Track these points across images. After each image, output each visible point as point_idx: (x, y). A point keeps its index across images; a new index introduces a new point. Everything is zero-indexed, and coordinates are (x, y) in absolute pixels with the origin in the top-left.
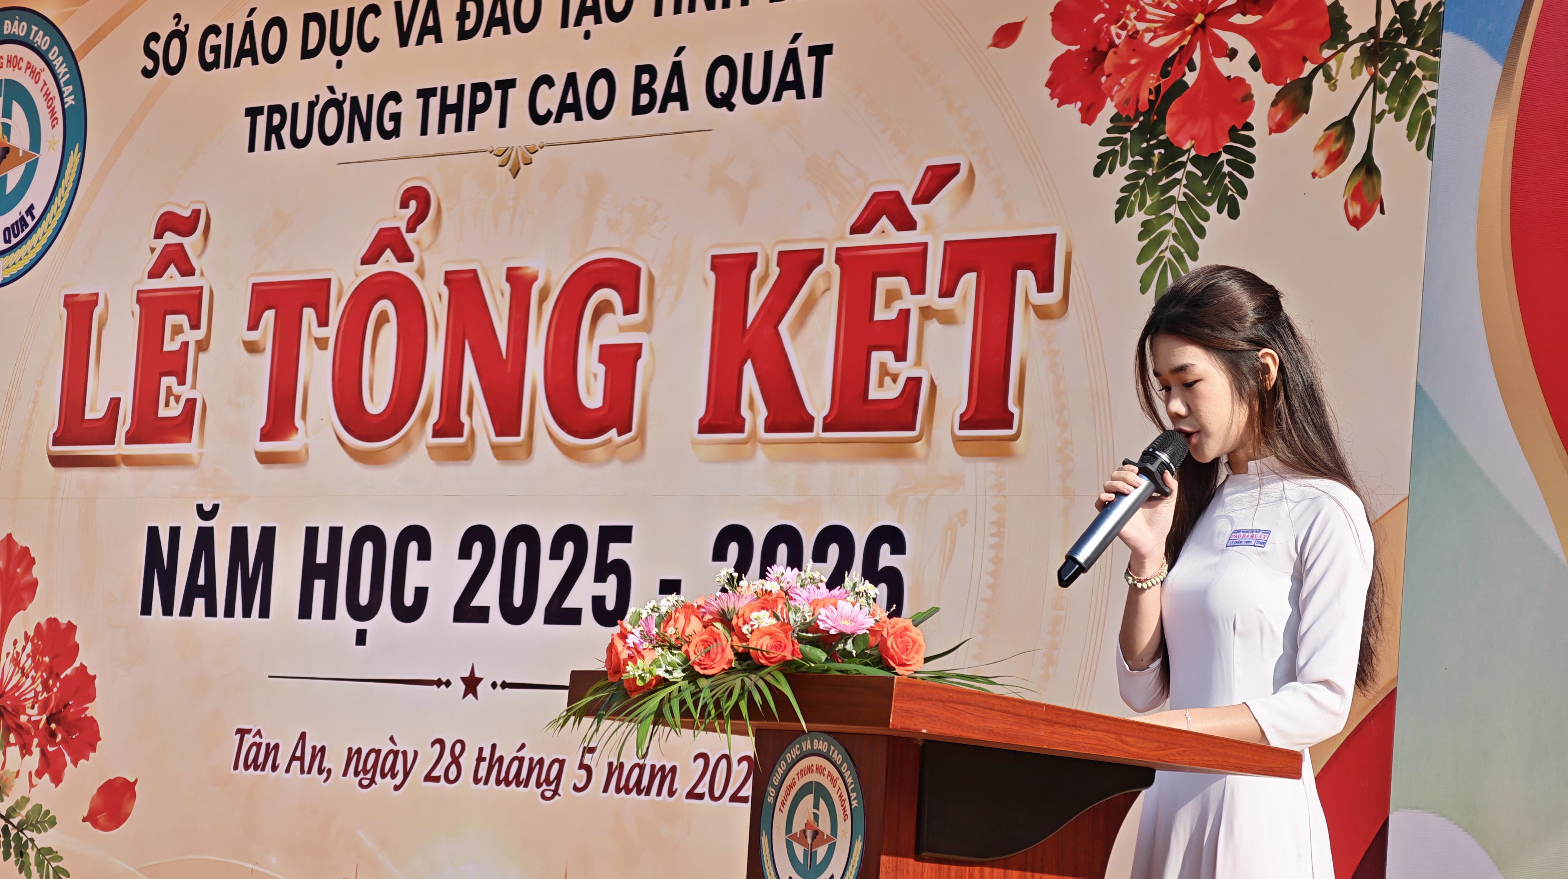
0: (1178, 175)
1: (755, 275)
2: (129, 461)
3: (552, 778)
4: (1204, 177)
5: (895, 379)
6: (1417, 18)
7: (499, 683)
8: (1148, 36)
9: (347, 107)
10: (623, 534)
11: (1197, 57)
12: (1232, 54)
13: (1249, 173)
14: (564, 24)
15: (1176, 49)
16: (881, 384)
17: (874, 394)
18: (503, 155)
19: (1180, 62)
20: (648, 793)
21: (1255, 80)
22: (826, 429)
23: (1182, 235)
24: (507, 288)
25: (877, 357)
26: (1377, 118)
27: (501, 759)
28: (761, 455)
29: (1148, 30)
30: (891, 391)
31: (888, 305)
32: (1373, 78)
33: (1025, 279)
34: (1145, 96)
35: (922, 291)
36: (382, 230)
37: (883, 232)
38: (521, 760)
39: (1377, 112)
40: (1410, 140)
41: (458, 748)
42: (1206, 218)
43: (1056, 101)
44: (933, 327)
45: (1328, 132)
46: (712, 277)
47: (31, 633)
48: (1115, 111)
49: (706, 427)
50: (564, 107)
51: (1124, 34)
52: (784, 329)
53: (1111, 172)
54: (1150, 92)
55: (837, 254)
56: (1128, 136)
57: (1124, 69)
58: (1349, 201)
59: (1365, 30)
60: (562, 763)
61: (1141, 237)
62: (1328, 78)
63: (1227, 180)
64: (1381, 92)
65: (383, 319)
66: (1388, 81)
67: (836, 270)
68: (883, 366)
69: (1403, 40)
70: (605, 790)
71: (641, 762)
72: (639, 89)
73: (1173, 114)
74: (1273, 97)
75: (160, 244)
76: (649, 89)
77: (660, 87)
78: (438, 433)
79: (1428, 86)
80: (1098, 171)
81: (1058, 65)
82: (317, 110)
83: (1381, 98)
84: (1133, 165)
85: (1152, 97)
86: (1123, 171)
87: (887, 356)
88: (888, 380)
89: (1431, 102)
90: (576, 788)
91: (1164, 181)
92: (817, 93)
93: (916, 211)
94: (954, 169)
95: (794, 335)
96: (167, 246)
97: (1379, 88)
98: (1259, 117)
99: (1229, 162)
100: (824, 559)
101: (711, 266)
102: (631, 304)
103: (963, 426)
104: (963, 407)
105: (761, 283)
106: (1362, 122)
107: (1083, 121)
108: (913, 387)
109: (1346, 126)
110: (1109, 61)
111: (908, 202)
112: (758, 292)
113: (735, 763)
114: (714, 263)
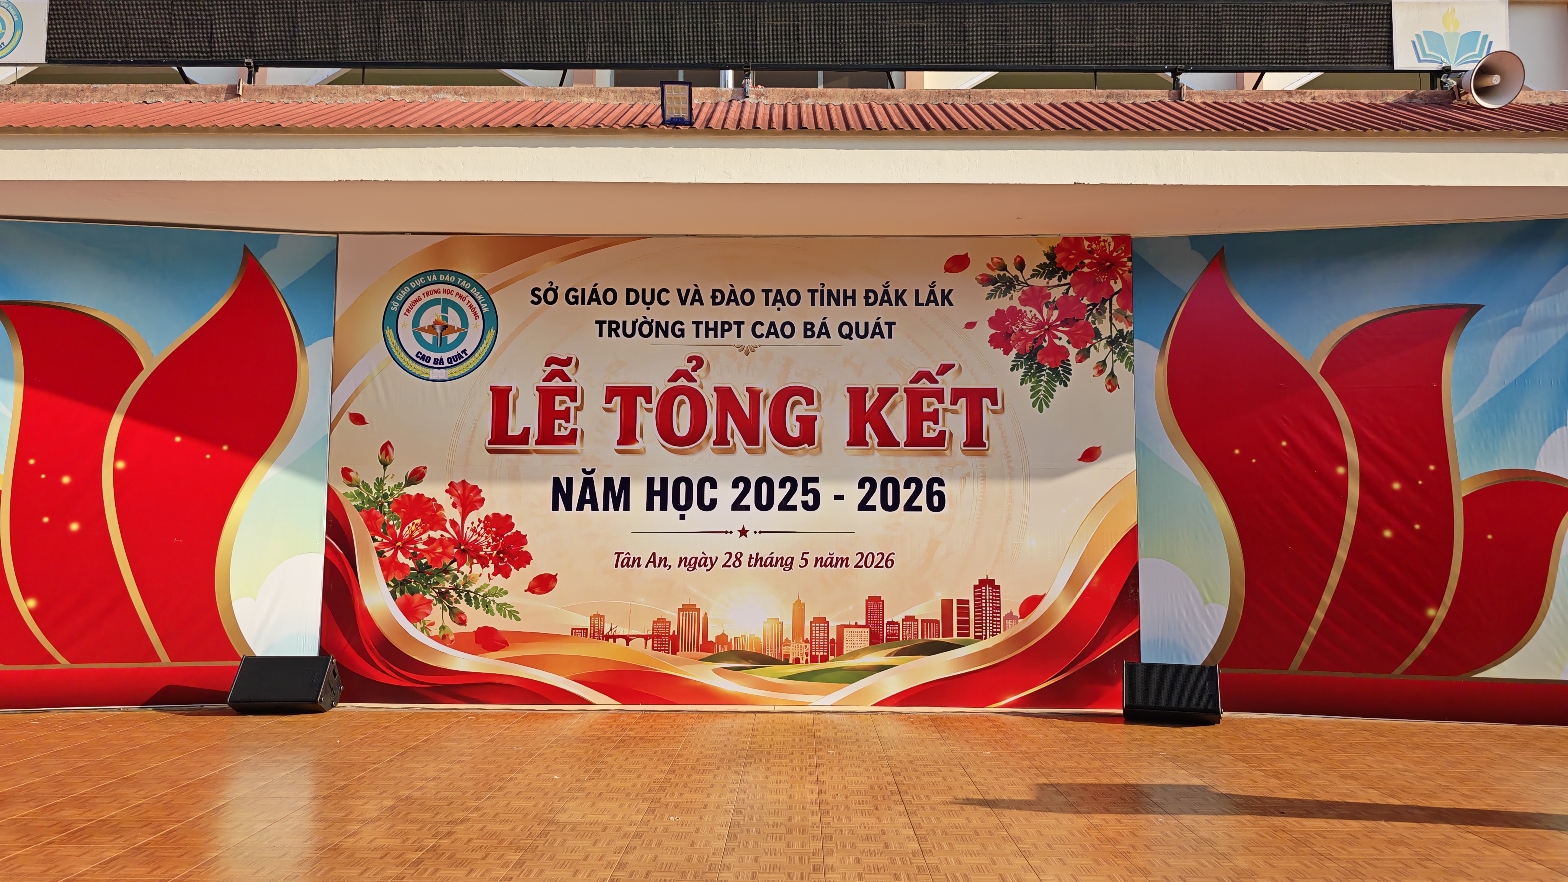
0: (1043, 373)
1: (868, 395)
2: (537, 451)
3: (788, 563)
4: (1054, 374)
5: (934, 430)
6: (1125, 334)
7: (758, 532)
8: (1027, 331)
9: (654, 325)
10: (815, 480)
11: (1047, 338)
12: (1060, 339)
13: (1070, 374)
14: (767, 304)
15: (1039, 335)
16: (928, 432)
17: (925, 435)
18: (741, 348)
19: (1040, 339)
20: (836, 566)
21: (1070, 347)
22: (905, 446)
23: (1047, 391)
24: (747, 394)
25: (925, 424)
26: (1114, 361)
27: (762, 558)
28: (877, 454)
29: (1027, 329)
30: (934, 435)
31: (929, 407)
32: (1112, 350)
33: (986, 402)
34: (1028, 348)
35: (943, 403)
36: (677, 371)
37: (924, 383)
38: (772, 558)
40: (1126, 368)
41: (739, 555)
42: (1056, 386)
43: (993, 347)
44: (949, 415)
45: (1097, 364)
46: (848, 395)
47: (483, 519)
48: (1017, 352)
49: (849, 444)
50: (769, 334)
51: (1018, 329)
52: (883, 412)
53: (1017, 370)
54: (1030, 347)
55: (904, 389)
56: (1023, 360)
57: (1019, 340)
58: (1107, 384)
59: (1107, 336)
60: (793, 558)
61: (1031, 391)
62: (1096, 348)
63: (1062, 376)
65: (682, 402)
66: (1117, 351)
67: (905, 395)
68: (929, 427)
69: (1121, 340)
70: (815, 566)
71: (831, 556)
72: (806, 330)
73: (1039, 355)
74: (1076, 352)
75: (549, 369)
76: (811, 330)
77: (816, 330)
78: (715, 443)
79: (1130, 354)
80: (1012, 370)
81: (991, 336)
82: (637, 325)
83: (1115, 356)
84: (1025, 369)
85: (1031, 349)
86: (1021, 371)
87: (931, 423)
88: (931, 431)
89: (1132, 358)
90: (800, 566)
91: (1038, 374)
92: (890, 336)
93: (938, 378)
94: (953, 366)
95: (888, 416)
96: (552, 370)
97: (1114, 353)
98: (1072, 358)
99: (1062, 370)
100: (909, 488)
101: (848, 391)
102: (810, 402)
103: (965, 446)
104: (965, 440)
105: (871, 397)
106: (1109, 362)
107: (1004, 354)
108: (942, 433)
109: (1104, 363)
110: (1013, 337)
111: (934, 374)
112: (870, 400)
113: (876, 556)
114: (849, 390)
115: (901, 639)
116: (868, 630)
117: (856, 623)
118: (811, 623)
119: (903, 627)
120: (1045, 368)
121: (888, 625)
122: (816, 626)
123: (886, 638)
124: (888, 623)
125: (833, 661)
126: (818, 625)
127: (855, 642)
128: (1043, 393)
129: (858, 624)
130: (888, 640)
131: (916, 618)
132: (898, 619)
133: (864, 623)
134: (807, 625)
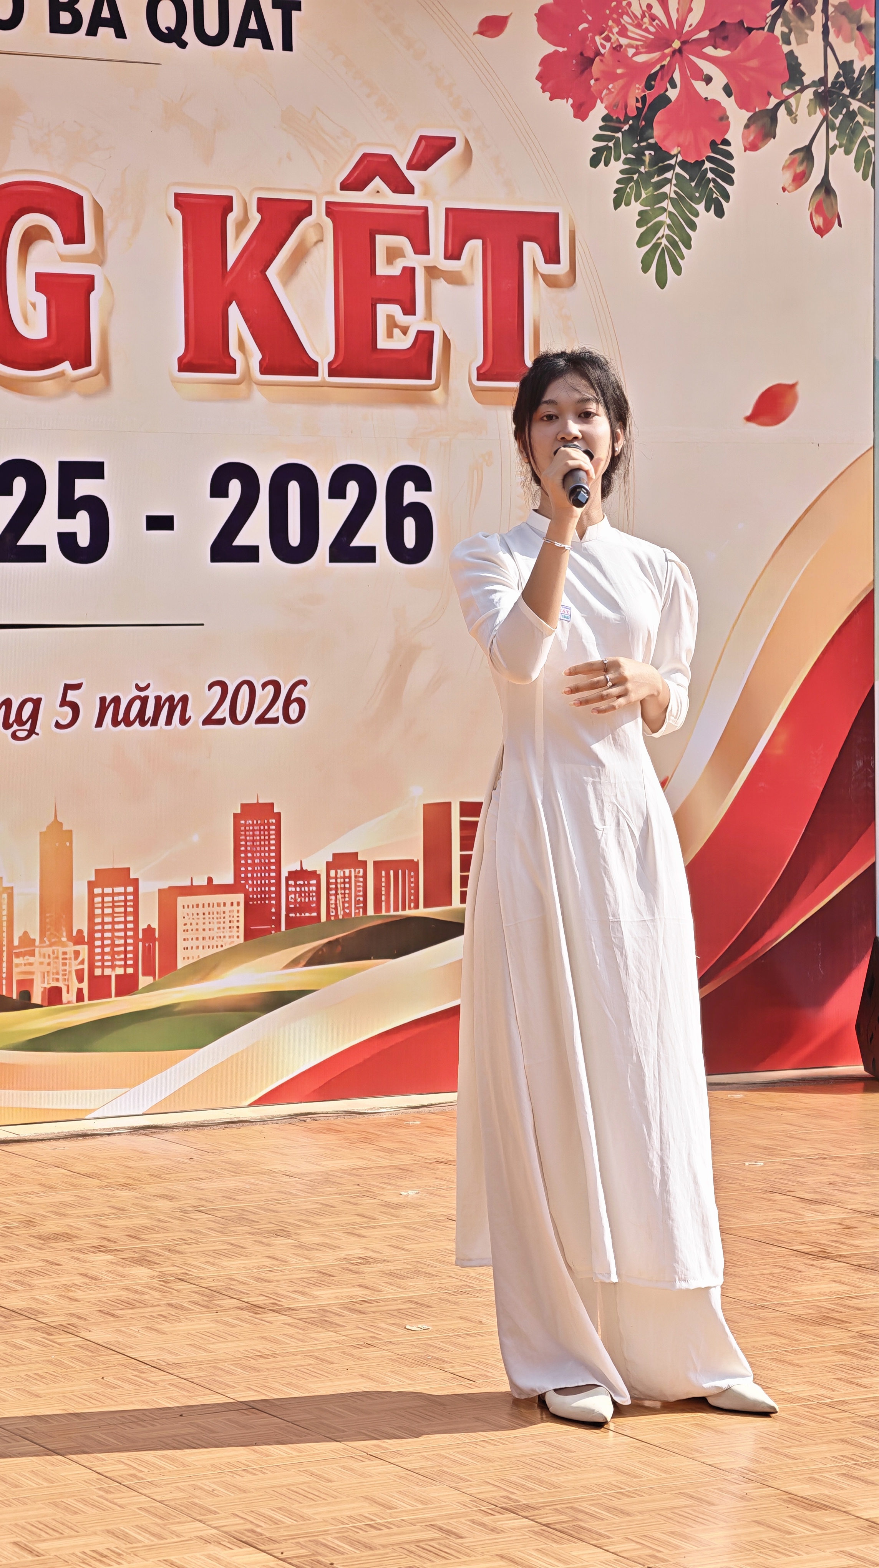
0: (669, 175)
1: (231, 219)
3: (24, 718)
4: (692, 180)
5: (405, 331)
6: (856, 75)
8: (631, 52)
10: (95, 470)
12: (708, 80)
13: (731, 182)
15: (658, 67)
16: (390, 335)
17: (383, 343)
19: (662, 79)
20: (155, 722)
21: (729, 104)
22: (331, 374)
23: (676, 227)
25: (383, 310)
26: (830, 150)
28: (258, 394)
29: (631, 46)
30: (402, 342)
31: (390, 261)
32: (825, 118)
33: (532, 251)
34: (632, 104)
35: (427, 252)
37: (378, 192)
39: (831, 146)
40: (858, 171)
42: (697, 215)
43: (547, 94)
44: (440, 286)
45: (793, 156)
46: (178, 215)
48: (605, 112)
49: (185, 365)
51: (608, 45)
52: (272, 273)
53: (606, 164)
54: (637, 101)
55: (327, 208)
56: (619, 135)
57: (612, 77)
58: (814, 214)
59: (816, 79)
60: (37, 703)
61: (639, 224)
62: (790, 112)
63: (711, 185)
64: (833, 130)
66: (837, 122)
67: (328, 223)
68: (391, 319)
70: (99, 724)
71: (143, 694)
73: (659, 122)
74: (745, 121)
76: (71, 9)
77: (85, 10)
79: (868, 131)
80: (594, 163)
81: (545, 61)
83: (833, 135)
85: (640, 105)
86: (616, 167)
87: (395, 310)
88: (397, 332)
89: (871, 143)
90: (58, 725)
91: (656, 179)
92: (288, 45)
93: (412, 176)
94: (450, 143)
95: (285, 283)
97: (831, 127)
98: (736, 135)
99: (712, 170)
100: (343, 496)
101: (178, 205)
102: (74, 235)
103: (479, 378)
104: (479, 361)
105: (241, 225)
106: (819, 151)
107: (576, 116)
108: (425, 338)
109: (806, 153)
110: (597, 67)
111: (403, 166)
112: (237, 236)
113: (258, 688)
114: (181, 201)
115: (323, 918)
116: (241, 897)
117: (210, 880)
118: (91, 885)
119: (328, 883)
120: (672, 162)
121: (291, 882)
122: (103, 895)
123: (287, 916)
124: (293, 875)
125: (149, 988)
126: (108, 890)
127: (207, 934)
128: (667, 232)
129: (215, 882)
130: (290, 923)
131: (360, 858)
132: (317, 863)
133: (229, 879)
134: (80, 891)
